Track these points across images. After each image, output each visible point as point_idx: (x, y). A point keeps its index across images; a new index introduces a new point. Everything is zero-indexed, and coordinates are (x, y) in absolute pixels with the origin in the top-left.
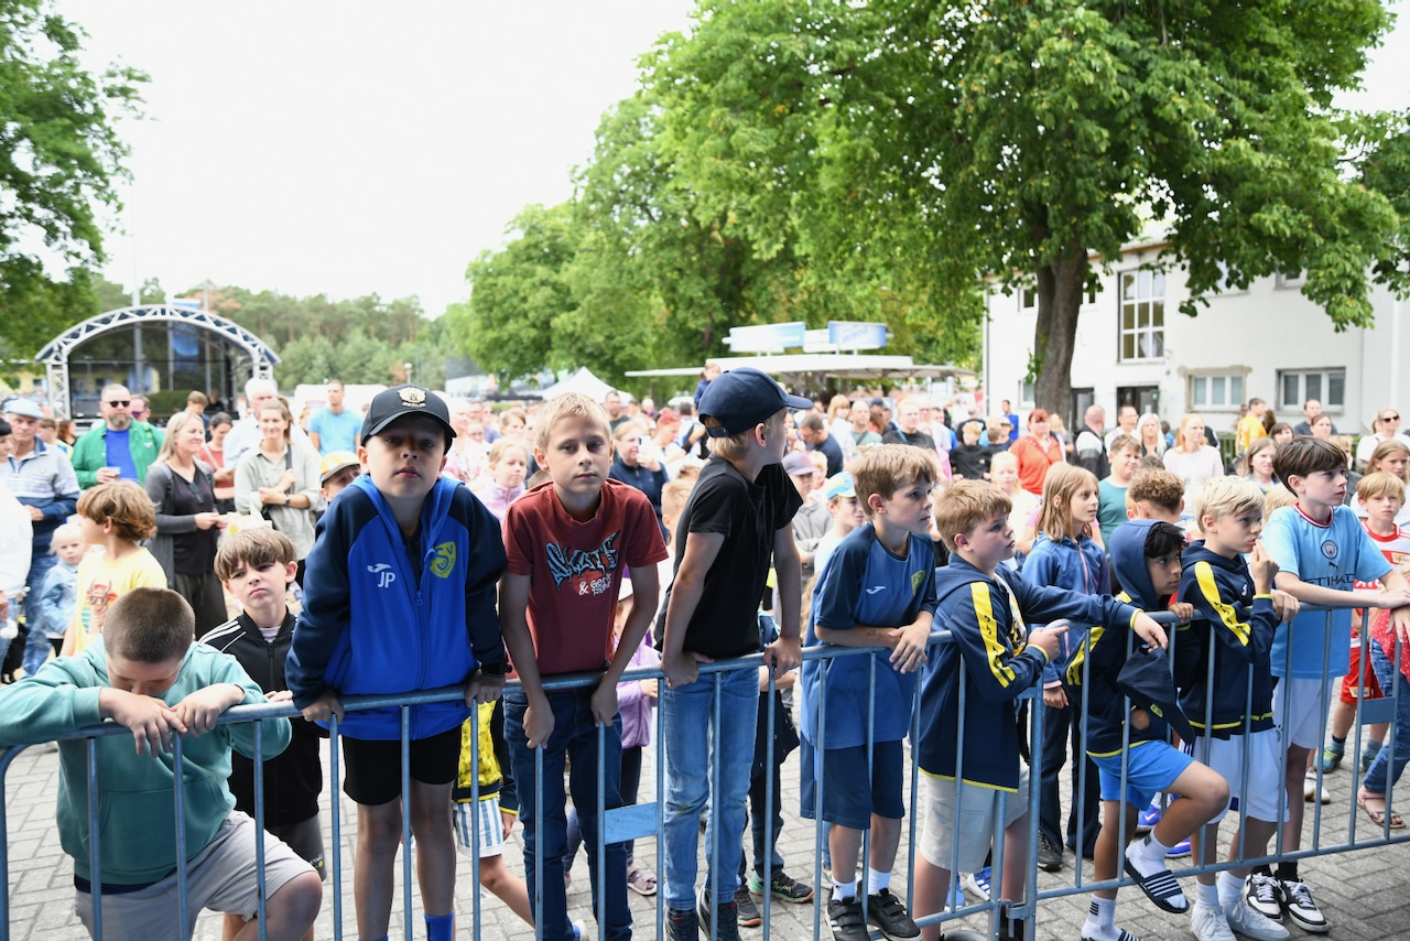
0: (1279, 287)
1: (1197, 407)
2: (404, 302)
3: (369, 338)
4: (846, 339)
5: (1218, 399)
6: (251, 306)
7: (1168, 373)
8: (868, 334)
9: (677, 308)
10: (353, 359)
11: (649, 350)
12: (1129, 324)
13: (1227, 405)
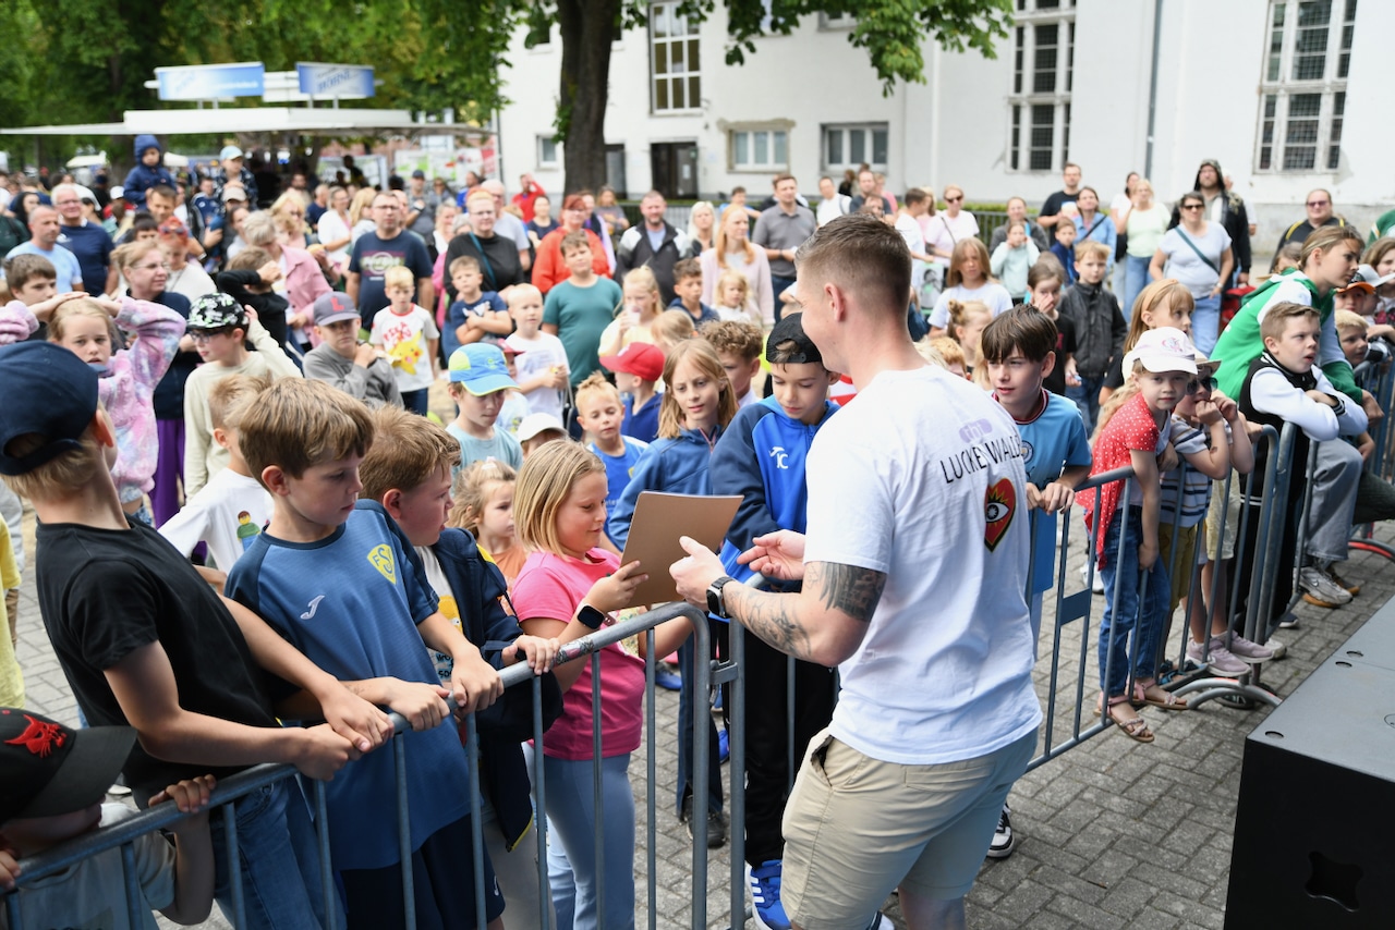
0: (822, 28)
1: (740, 167)
4: (322, 87)
5: (761, 157)
7: (707, 127)
8: (350, 82)
9: (61, 30)
11: (25, 89)
12: (662, 69)
13: (771, 165)
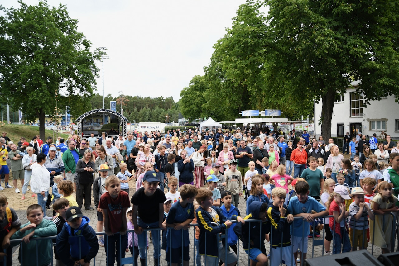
2: (169, 99)
3: (160, 108)
4: (270, 114)
5: (378, 128)
6: (132, 100)
7: (364, 120)
8: (276, 112)
9: (231, 103)
10: (156, 113)
12: (353, 107)
13: (381, 129)
